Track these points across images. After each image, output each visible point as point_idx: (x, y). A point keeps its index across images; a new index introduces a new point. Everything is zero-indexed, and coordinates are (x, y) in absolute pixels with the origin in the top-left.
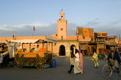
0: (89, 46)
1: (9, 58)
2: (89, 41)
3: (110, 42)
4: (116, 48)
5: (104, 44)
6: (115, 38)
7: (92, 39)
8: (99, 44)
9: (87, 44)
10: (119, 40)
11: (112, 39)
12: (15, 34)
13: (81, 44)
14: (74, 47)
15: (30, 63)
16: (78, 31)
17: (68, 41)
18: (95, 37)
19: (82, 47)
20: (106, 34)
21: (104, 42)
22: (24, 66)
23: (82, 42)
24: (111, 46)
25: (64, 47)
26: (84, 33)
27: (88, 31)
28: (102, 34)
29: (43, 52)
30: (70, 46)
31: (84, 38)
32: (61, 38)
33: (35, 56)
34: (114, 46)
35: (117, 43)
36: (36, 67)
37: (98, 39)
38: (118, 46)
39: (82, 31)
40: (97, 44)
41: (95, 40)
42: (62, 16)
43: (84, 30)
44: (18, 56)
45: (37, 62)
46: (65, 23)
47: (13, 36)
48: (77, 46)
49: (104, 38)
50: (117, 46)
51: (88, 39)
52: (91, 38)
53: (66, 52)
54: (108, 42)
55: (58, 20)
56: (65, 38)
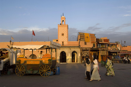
0: (91, 52)
1: (10, 64)
2: (91, 47)
3: (112, 48)
4: (119, 55)
5: (106, 50)
6: (117, 44)
7: (94, 45)
8: (101, 50)
9: (89, 50)
10: (121, 46)
11: (115, 45)
12: (12, 38)
13: (83, 50)
14: (75, 53)
15: (33, 70)
16: (79, 36)
17: (69, 47)
18: (97, 43)
19: (84, 53)
20: (107, 40)
21: (106, 48)
22: (27, 73)
23: (83, 48)
24: (114, 53)
25: (65, 53)
26: (86, 39)
27: (90, 37)
28: (104, 39)
29: (48, 59)
30: (72, 52)
31: (85, 44)
32: (62, 44)
33: (38, 63)
34: (116, 53)
35: (120, 49)
36: (39, 75)
37: (100, 45)
38: (121, 52)
39: (84, 37)
40: (99, 50)
41: (97, 46)
42: (63, 21)
43: (86, 36)
44: (20, 63)
45: (41, 69)
46: (66, 28)
47: (11, 41)
48: (78, 52)
49: (107, 44)
50: (119, 53)
51: (90, 45)
52: (92, 44)
53: (67, 59)
54: (110, 48)
55: (58, 25)
56: (66, 43)
